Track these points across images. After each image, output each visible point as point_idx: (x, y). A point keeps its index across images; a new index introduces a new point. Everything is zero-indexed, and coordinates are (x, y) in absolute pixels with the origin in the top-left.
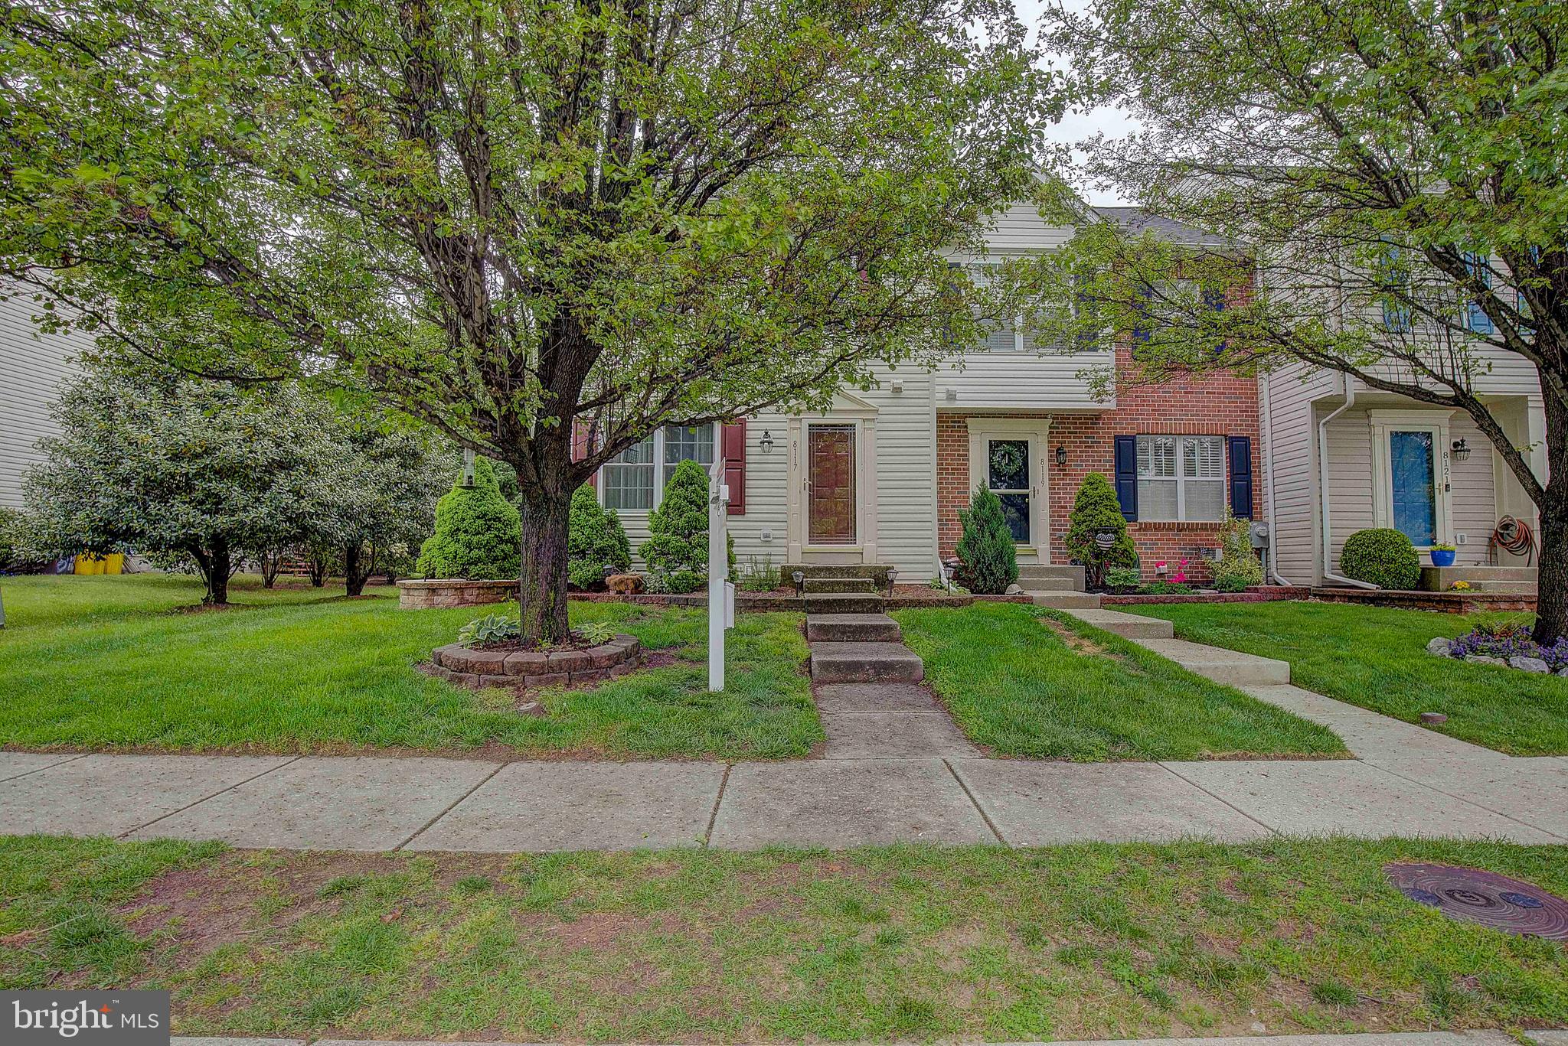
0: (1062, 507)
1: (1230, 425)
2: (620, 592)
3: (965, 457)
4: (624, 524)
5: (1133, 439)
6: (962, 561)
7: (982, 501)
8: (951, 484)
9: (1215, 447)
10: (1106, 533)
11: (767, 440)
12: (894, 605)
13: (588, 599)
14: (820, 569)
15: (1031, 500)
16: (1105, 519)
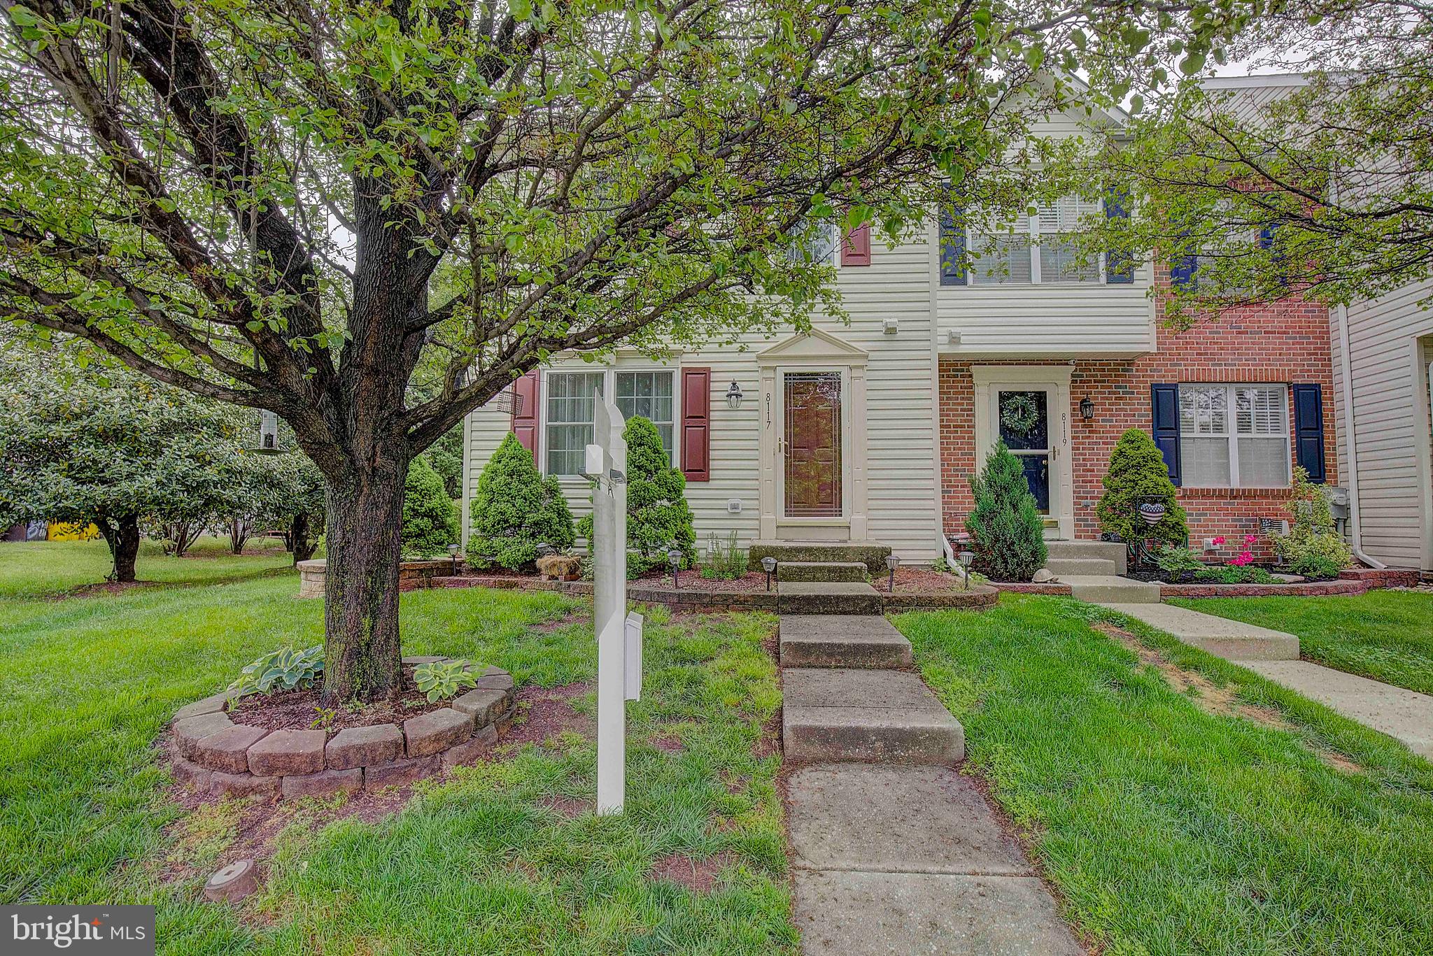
0: (1089, 470)
1: (1295, 371)
2: (552, 577)
3: (970, 412)
4: (566, 493)
5: (1174, 388)
6: (974, 537)
7: (997, 465)
8: (953, 443)
9: (1275, 397)
10: (1154, 502)
11: (735, 393)
12: (897, 605)
13: (516, 584)
14: (799, 550)
15: (1051, 462)
16: (1151, 485)
